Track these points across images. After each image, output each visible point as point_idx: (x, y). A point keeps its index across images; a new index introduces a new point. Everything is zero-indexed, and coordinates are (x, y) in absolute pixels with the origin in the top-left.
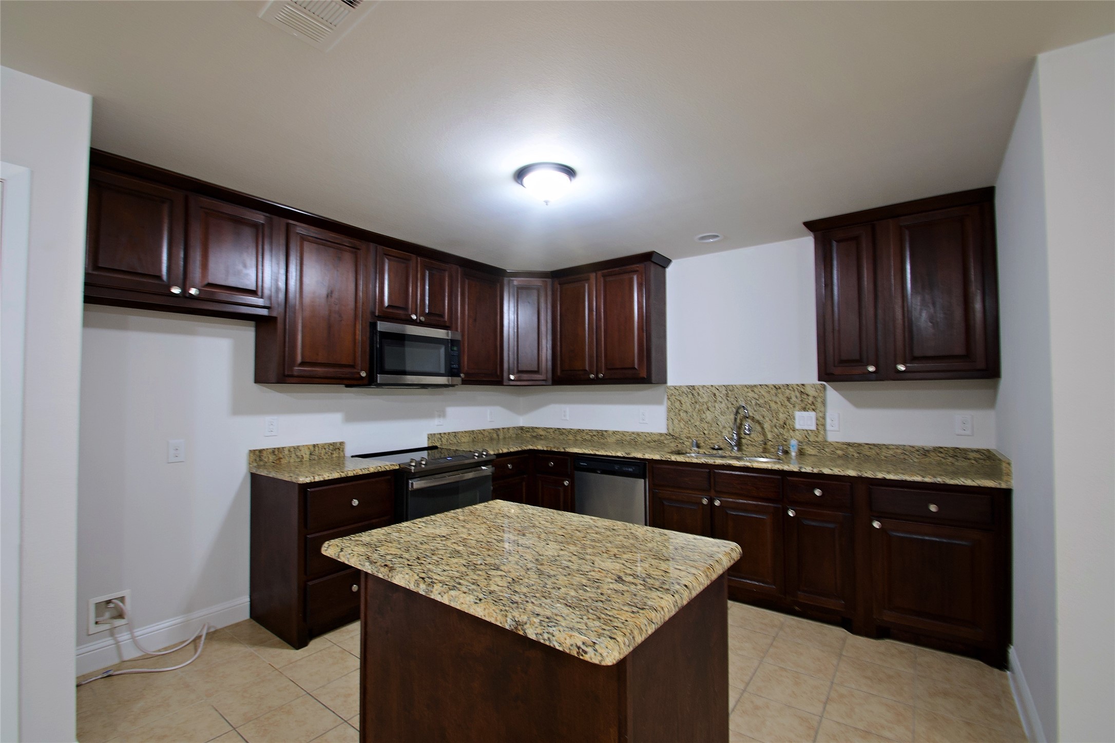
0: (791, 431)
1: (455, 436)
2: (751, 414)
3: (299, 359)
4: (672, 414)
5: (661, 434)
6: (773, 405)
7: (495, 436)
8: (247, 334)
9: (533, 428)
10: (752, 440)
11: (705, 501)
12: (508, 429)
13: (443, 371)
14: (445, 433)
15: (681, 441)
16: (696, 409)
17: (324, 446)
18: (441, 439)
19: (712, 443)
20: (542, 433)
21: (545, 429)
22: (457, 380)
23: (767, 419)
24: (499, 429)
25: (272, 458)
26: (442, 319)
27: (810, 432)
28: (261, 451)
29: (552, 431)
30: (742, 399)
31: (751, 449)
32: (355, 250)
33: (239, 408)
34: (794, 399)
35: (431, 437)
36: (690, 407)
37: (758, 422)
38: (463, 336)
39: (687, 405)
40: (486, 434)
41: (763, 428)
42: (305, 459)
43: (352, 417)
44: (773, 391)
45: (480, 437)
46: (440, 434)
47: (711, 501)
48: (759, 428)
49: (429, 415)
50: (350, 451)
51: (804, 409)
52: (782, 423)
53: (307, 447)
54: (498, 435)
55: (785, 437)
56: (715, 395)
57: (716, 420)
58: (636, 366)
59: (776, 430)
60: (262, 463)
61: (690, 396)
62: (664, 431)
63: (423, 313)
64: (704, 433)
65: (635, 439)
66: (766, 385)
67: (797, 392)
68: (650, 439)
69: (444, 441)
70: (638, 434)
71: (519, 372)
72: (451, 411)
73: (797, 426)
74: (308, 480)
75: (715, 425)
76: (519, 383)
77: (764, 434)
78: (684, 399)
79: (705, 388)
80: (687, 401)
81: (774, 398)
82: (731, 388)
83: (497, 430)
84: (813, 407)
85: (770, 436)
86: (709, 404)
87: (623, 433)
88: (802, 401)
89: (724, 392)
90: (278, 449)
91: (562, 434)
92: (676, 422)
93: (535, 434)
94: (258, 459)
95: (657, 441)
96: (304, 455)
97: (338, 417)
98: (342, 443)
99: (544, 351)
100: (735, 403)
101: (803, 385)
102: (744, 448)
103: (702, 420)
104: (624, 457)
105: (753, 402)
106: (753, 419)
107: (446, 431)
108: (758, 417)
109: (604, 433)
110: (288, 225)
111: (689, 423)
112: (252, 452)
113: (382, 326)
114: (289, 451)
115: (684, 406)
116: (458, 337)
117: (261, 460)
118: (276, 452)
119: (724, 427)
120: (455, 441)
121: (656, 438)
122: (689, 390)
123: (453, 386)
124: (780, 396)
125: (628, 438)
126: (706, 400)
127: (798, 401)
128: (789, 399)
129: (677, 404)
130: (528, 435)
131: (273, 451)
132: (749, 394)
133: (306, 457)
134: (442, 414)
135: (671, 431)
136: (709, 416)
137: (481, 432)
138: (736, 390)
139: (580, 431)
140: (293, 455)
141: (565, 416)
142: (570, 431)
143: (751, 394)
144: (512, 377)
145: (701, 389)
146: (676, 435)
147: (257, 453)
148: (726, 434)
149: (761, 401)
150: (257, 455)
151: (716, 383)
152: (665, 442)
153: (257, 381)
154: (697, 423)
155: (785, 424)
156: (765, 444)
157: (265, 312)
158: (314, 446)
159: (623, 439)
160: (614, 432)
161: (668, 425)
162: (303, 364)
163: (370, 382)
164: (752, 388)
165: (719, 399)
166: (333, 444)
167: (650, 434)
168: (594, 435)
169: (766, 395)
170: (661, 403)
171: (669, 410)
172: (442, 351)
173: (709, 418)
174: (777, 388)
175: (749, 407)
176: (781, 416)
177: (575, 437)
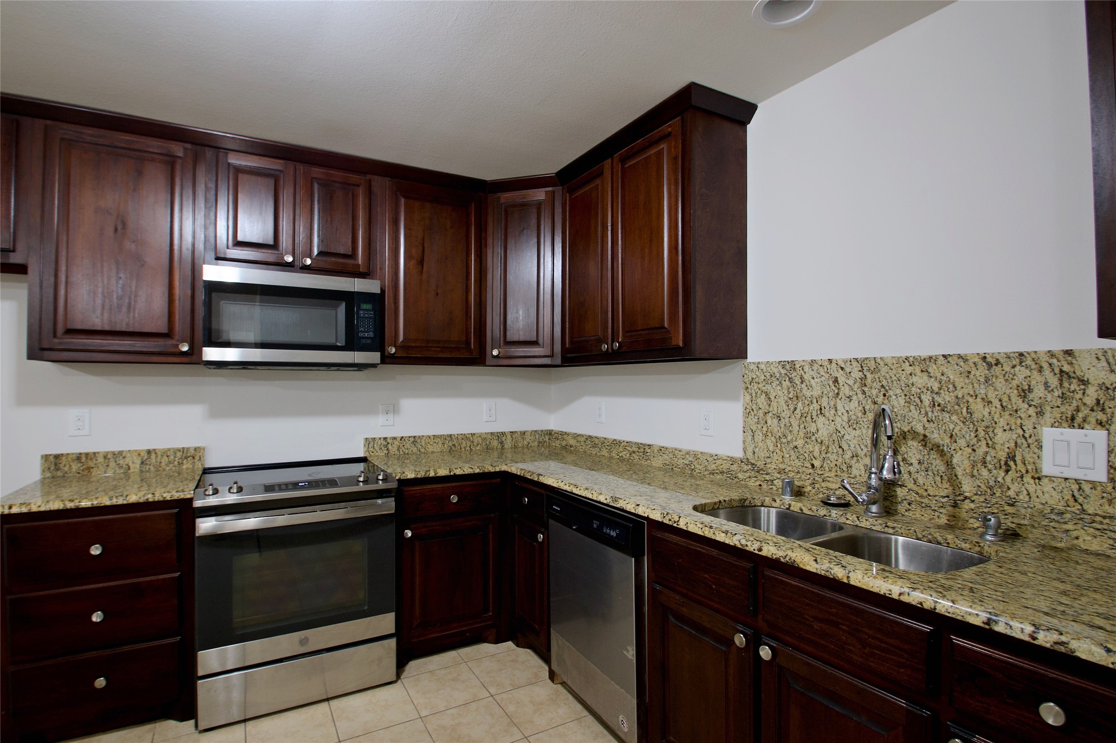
0: (1028, 479)
1: (414, 442)
2: (920, 429)
3: (63, 325)
4: (752, 420)
5: (733, 461)
6: (978, 408)
7: (495, 443)
9: (562, 434)
10: (921, 492)
11: (740, 640)
13: (341, 342)
14: (395, 438)
15: (768, 477)
16: (798, 411)
17: (166, 453)
18: (386, 446)
19: (828, 489)
20: (572, 442)
22: (374, 357)
23: (962, 443)
24: (503, 434)
25: (75, 467)
26: (351, 262)
27: (1087, 488)
28: (57, 457)
29: (583, 439)
30: (898, 391)
32: (170, 158)
34: (1039, 392)
35: (369, 442)
36: (785, 407)
37: (938, 449)
39: (780, 404)
41: (949, 465)
42: (132, 470)
44: (981, 372)
45: (464, 445)
46: (385, 439)
47: (754, 644)
48: (938, 464)
49: (370, 410)
51: (1071, 421)
52: (1002, 455)
53: (136, 454)
54: (502, 443)
55: (1011, 493)
56: (836, 381)
57: (838, 438)
58: (666, 326)
59: (985, 472)
60: (59, 473)
61: (786, 383)
62: (739, 454)
63: (308, 252)
64: (813, 466)
66: (960, 356)
67: (1047, 371)
68: (713, 466)
71: (507, 343)
73: (1047, 468)
75: (834, 448)
76: (505, 362)
77: (953, 480)
78: (774, 390)
79: (815, 367)
80: (780, 393)
81: (983, 390)
82: (872, 365)
84: (1101, 416)
85: (967, 487)
86: (824, 402)
87: (674, 452)
88: (1063, 396)
89: (857, 374)
90: (87, 454)
91: (595, 446)
92: (759, 436)
93: (564, 443)
94: (52, 468)
95: (727, 472)
96: (131, 464)
99: (547, 307)
100: (880, 399)
101: (1069, 353)
102: (901, 508)
103: (808, 436)
105: (927, 398)
106: (924, 440)
107: (399, 435)
108: (935, 437)
109: (647, 448)
111: (784, 440)
112: (46, 457)
113: (212, 272)
114: (105, 457)
115: (774, 404)
117: (57, 469)
118: (84, 459)
120: (415, 450)
121: (725, 466)
122: (783, 371)
124: (1000, 383)
125: (680, 462)
126: (816, 392)
127: (1053, 398)
128: (1025, 393)
129: (762, 400)
131: (79, 457)
132: (914, 379)
133: (135, 467)
134: (393, 409)
135: (750, 455)
136: (823, 427)
138: (884, 370)
139: (616, 443)
140: (112, 464)
143: (920, 380)
144: (498, 352)
145: (806, 368)
146: (760, 464)
147: (52, 458)
148: (858, 469)
149: (946, 397)
151: (839, 355)
152: (740, 476)
153: (29, 358)
154: (800, 443)
155: (1012, 457)
156: (955, 505)
158: (149, 452)
159: (673, 462)
161: (744, 441)
162: (71, 332)
164: (924, 363)
165: (846, 391)
167: (716, 457)
168: (634, 452)
169: (960, 382)
170: (735, 398)
171: (748, 413)
172: (342, 309)
173: (823, 434)
174: (990, 362)
175: (914, 413)
176: (1001, 437)
177: (610, 452)
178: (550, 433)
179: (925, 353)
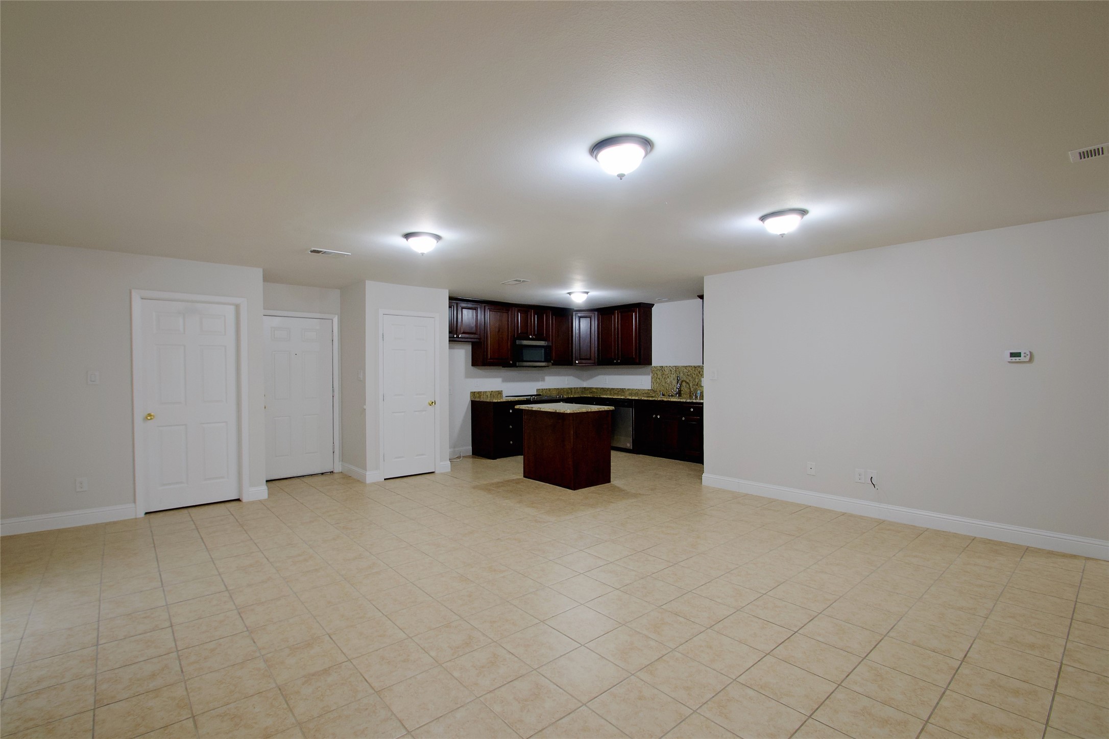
0: (700, 387)
1: (549, 391)
2: (685, 379)
3: (489, 357)
4: (653, 380)
5: (649, 390)
6: (694, 376)
7: (570, 391)
8: (469, 348)
9: (590, 388)
10: (685, 392)
11: (654, 416)
12: (577, 388)
13: (543, 360)
14: (544, 389)
15: (657, 393)
16: (663, 377)
17: (495, 391)
19: (669, 393)
20: (595, 390)
21: (596, 388)
22: (551, 363)
23: (691, 382)
24: (572, 388)
25: (478, 395)
26: (543, 337)
28: (474, 392)
29: (599, 389)
30: (681, 373)
31: (685, 396)
32: (507, 312)
33: (468, 376)
34: (701, 372)
35: (538, 390)
37: (688, 383)
38: (552, 343)
39: (660, 376)
40: (565, 390)
41: (689, 386)
43: (505, 380)
44: (694, 369)
45: (561, 392)
46: (542, 389)
47: (656, 416)
48: (688, 386)
49: (537, 380)
50: (504, 394)
52: (697, 383)
54: (571, 391)
56: (671, 370)
57: (671, 382)
58: (634, 357)
59: (694, 387)
61: (661, 371)
62: (649, 387)
63: (534, 335)
64: (666, 389)
65: (637, 392)
68: (643, 392)
69: (544, 392)
70: (639, 390)
71: (581, 359)
72: (547, 378)
74: (496, 401)
75: (670, 384)
76: (581, 365)
77: (690, 389)
78: (658, 373)
79: (667, 367)
80: (660, 373)
81: (694, 372)
82: (677, 367)
83: (571, 389)
85: (692, 390)
86: (669, 375)
87: (632, 390)
89: (675, 369)
90: (480, 392)
91: (604, 391)
92: (655, 384)
93: (591, 391)
95: (647, 393)
97: (499, 380)
98: (502, 391)
99: (593, 349)
100: (679, 374)
102: (682, 395)
103: (665, 383)
104: (624, 399)
105: (686, 374)
106: (686, 382)
108: (687, 381)
109: (624, 390)
110: (485, 306)
111: (660, 384)
113: (518, 342)
114: (484, 393)
115: (658, 376)
116: (550, 344)
117: (475, 396)
119: (674, 386)
120: (550, 393)
121: (647, 392)
122: (661, 368)
123: (548, 366)
124: (696, 371)
125: (634, 392)
126: (667, 373)
128: (699, 373)
129: (656, 375)
130: (588, 392)
133: (489, 396)
134: (543, 380)
135: (652, 387)
136: (668, 380)
137: (562, 389)
138: (679, 368)
139: (613, 389)
140: (485, 395)
141: (606, 381)
142: (608, 389)
143: (685, 370)
144: (577, 362)
145: (665, 368)
146: (655, 390)
148: (675, 389)
149: (689, 373)
150: (473, 394)
151: (671, 365)
152: (650, 394)
153: (472, 366)
154: (664, 384)
156: (690, 393)
157: (477, 340)
158: (491, 391)
159: (632, 392)
160: (628, 389)
161: (651, 385)
162: (491, 359)
163: (514, 366)
164: (686, 367)
165: (673, 373)
166: (499, 391)
167: (644, 390)
168: (619, 391)
169: (691, 371)
170: (649, 374)
171: (652, 378)
172: (543, 351)
173: (668, 382)
174: (695, 367)
175: (684, 377)
176: (696, 380)
177: (610, 392)
178: (585, 388)
179: (686, 365)
